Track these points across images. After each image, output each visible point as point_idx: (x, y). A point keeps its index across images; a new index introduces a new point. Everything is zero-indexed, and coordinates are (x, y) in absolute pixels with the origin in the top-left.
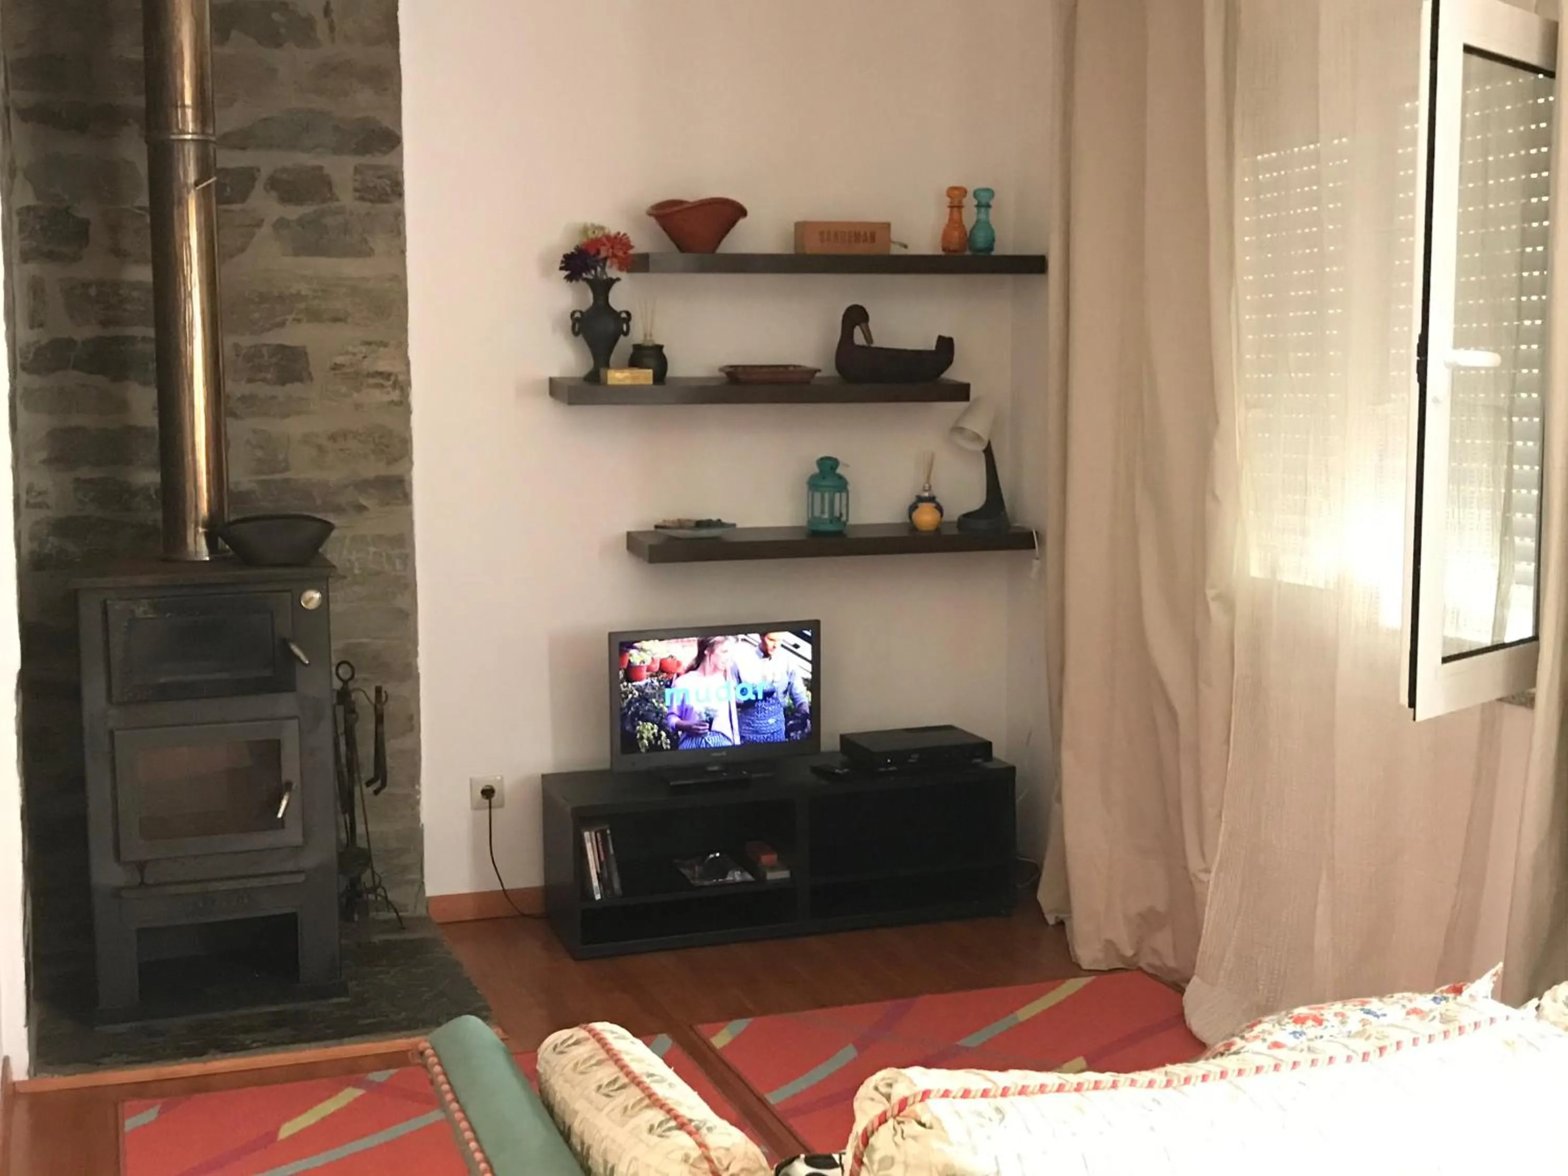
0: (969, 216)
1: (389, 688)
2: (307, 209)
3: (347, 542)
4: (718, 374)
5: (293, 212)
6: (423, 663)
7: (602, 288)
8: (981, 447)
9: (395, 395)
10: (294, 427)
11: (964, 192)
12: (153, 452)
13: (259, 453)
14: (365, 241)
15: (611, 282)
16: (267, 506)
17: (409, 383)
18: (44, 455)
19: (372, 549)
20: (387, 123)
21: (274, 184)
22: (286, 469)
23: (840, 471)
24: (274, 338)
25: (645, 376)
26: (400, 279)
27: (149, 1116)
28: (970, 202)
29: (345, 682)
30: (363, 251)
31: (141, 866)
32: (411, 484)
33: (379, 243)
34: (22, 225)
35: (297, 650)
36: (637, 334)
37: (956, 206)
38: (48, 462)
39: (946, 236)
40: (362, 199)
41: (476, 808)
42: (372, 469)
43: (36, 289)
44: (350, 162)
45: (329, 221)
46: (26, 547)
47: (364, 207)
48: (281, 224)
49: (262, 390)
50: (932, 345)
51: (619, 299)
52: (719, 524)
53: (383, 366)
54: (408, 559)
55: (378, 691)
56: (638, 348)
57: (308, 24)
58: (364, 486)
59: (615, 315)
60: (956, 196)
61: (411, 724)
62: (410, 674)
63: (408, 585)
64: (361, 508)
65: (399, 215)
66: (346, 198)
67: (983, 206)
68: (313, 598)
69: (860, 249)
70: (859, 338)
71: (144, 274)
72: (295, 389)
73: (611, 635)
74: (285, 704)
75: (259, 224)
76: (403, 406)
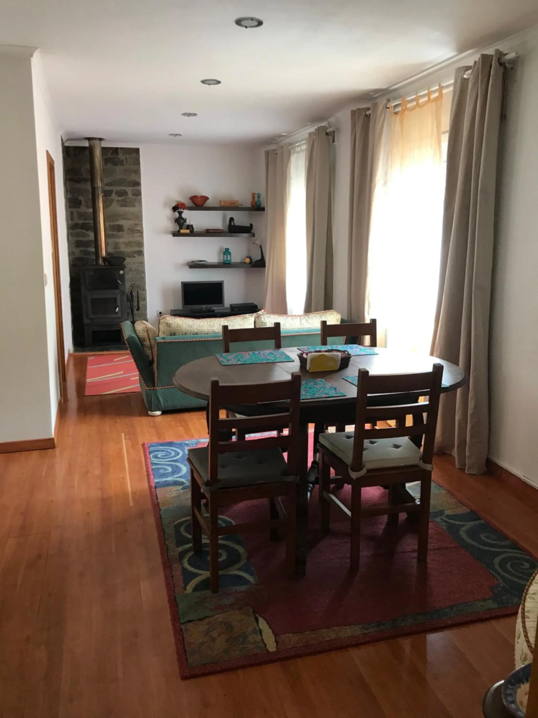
0: (256, 199)
1: (140, 292)
2: (123, 198)
3: (132, 263)
4: (204, 231)
5: (120, 198)
6: (147, 288)
7: (180, 213)
8: (259, 246)
9: (140, 235)
10: (121, 240)
11: (255, 194)
12: (94, 245)
13: (115, 245)
14: (134, 204)
15: (182, 212)
16: (117, 256)
17: (143, 232)
18: (74, 245)
19: (137, 265)
20: (138, 180)
21: (116, 193)
22: (120, 249)
23: (229, 251)
24: (117, 223)
25: (188, 231)
26: (141, 212)
27: (93, 358)
28: (256, 196)
29: (131, 290)
30: (134, 206)
31: (92, 319)
32: (144, 252)
33: (136, 204)
34: (69, 201)
35: (119, 281)
36: (188, 223)
37: (254, 197)
38: (75, 247)
39: (252, 203)
40: (133, 196)
41: (158, 316)
42: (136, 249)
43: (72, 213)
44: (131, 188)
45: (127, 200)
46: (71, 263)
47: (134, 197)
48: (118, 201)
49: (114, 233)
50: (249, 225)
51: (183, 216)
52: (204, 261)
53: (138, 228)
54: (144, 267)
55: (138, 292)
56: (188, 226)
57: (122, 161)
58: (135, 252)
59: (183, 219)
60: (253, 195)
61: (145, 299)
62: (144, 289)
63: (143, 272)
64: (134, 257)
65: (141, 199)
66: (130, 195)
67: (259, 197)
68: (121, 272)
69: (233, 205)
70: (232, 224)
71: (91, 210)
72: (121, 233)
73: (182, 283)
74: (117, 291)
75: (113, 200)
76: (142, 236)
